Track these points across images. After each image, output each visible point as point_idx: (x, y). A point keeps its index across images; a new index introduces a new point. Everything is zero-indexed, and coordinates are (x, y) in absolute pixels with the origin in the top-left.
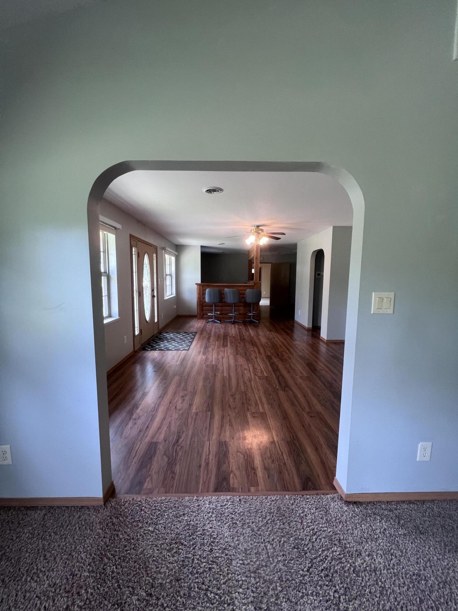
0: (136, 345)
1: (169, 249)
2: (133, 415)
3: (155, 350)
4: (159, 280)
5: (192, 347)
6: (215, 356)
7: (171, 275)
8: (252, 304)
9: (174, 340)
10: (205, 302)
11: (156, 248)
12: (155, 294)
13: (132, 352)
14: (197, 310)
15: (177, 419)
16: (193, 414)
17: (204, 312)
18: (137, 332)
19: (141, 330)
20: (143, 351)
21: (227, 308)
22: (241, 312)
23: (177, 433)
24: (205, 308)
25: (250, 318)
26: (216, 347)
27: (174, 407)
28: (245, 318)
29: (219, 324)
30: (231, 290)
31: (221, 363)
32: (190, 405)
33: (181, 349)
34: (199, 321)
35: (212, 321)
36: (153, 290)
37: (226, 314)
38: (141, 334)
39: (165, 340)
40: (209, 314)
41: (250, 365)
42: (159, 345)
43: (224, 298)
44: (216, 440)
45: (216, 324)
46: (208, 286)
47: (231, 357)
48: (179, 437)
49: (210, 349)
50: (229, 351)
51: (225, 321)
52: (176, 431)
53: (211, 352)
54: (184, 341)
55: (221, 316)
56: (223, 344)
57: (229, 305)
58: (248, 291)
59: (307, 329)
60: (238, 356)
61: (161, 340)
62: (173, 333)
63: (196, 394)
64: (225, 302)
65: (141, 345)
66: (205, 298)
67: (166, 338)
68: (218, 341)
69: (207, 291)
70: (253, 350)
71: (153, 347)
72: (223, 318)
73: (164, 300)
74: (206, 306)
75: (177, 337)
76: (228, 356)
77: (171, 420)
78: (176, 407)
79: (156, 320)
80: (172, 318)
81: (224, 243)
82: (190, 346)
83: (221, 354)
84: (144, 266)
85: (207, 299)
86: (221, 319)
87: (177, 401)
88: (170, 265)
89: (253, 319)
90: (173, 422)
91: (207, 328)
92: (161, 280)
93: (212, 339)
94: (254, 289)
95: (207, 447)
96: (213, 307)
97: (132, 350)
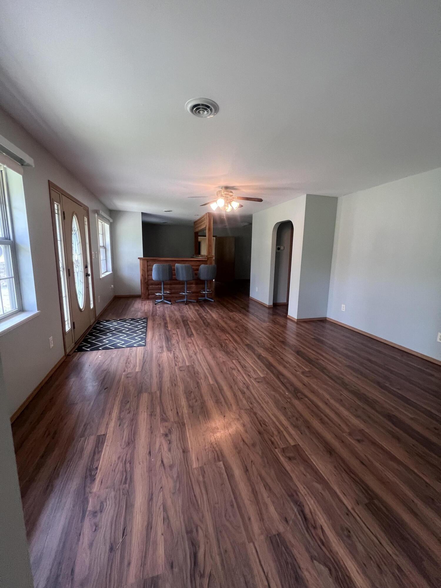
0: (67, 346)
1: (103, 214)
2: (88, 502)
3: (97, 349)
4: (93, 253)
5: (149, 339)
6: (184, 353)
7: (104, 247)
8: (206, 281)
9: (121, 332)
10: (152, 280)
11: (87, 210)
12: (90, 272)
13: (64, 357)
14: (141, 289)
15: (174, 493)
16: (196, 472)
17: (150, 291)
18: (68, 328)
19: (74, 323)
20: (79, 353)
21: (177, 286)
22: (193, 290)
23: (187, 533)
24: (151, 286)
25: (204, 297)
26: (180, 337)
27: (159, 463)
28: (198, 296)
29: (170, 305)
30: (183, 265)
31: (196, 363)
32: (184, 452)
33: (135, 345)
34: (144, 302)
35: (161, 302)
36: (86, 267)
37: (178, 293)
38: (74, 328)
39: (108, 332)
40: (157, 294)
41: (234, 361)
42: (101, 341)
43: (175, 275)
44: (262, 534)
45: (166, 306)
46: (155, 261)
47: (206, 351)
48: (194, 545)
49: (174, 341)
50: (199, 342)
51: (176, 301)
52: (183, 528)
53: (176, 345)
54: (135, 332)
55: (171, 295)
56: (187, 333)
57: (182, 283)
58: (202, 266)
59: (268, 306)
60: (213, 348)
61: (103, 332)
62: (116, 321)
63: (184, 424)
64: (176, 280)
65: (75, 343)
66: (151, 275)
67: (109, 329)
68: (179, 328)
69: (155, 266)
70: (226, 338)
71: (93, 344)
72: (173, 297)
73: (100, 279)
74: (152, 284)
75: (123, 326)
76: (201, 350)
77: (164, 499)
78: (162, 461)
79: (92, 306)
80: (110, 300)
81: (171, 210)
82: (145, 339)
83: (192, 348)
84: (73, 232)
85: (154, 276)
86: (172, 298)
87: (160, 449)
88: (104, 234)
89: (207, 297)
90: (169, 502)
91: (157, 311)
92: (95, 254)
93: (170, 327)
94: (207, 264)
95: (256, 562)
96: (161, 285)
97: (63, 354)
